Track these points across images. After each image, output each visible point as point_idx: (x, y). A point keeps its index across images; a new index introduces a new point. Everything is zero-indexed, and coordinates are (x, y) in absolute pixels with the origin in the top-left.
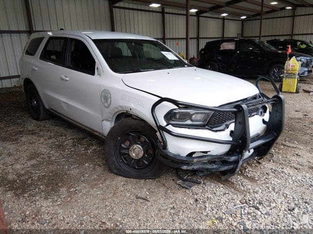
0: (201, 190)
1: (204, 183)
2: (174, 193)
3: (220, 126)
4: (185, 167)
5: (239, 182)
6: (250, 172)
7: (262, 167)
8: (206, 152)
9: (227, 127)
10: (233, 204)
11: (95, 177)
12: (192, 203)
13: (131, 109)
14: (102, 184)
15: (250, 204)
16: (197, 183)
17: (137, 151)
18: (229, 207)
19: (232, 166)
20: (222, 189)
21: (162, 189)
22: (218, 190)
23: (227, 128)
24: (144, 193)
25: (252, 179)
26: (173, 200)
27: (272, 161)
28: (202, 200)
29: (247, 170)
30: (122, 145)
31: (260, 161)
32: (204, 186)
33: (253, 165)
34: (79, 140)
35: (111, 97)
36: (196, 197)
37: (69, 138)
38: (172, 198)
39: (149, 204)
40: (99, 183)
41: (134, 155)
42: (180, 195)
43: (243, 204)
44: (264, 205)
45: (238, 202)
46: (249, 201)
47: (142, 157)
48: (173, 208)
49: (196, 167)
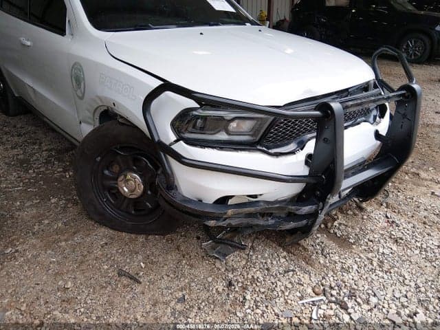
0: (244, 262)
1: (252, 247)
2: (192, 266)
3: (287, 144)
4: (212, 223)
5: (318, 247)
6: (342, 227)
7: (365, 217)
8: (255, 196)
9: (302, 146)
10: (299, 295)
11: (60, 225)
12: (220, 290)
13: (114, 104)
14: (66, 240)
15: (332, 295)
16: (239, 248)
17: (132, 185)
18: (289, 302)
19: (304, 222)
20: (282, 260)
21: (173, 257)
22: (275, 262)
23: (302, 149)
24: (136, 264)
25: (344, 242)
26: (187, 281)
27: (384, 204)
28: (240, 285)
29: (336, 223)
30: (106, 172)
31: (364, 205)
32: (251, 253)
33: (349, 212)
34: (59, 152)
35: (84, 79)
36: (231, 276)
37: (44, 149)
38: (186, 278)
39: (139, 289)
40: (62, 238)
41: (126, 190)
42: (202, 270)
43: (317, 294)
44: (359, 300)
45: (310, 290)
46: (331, 288)
47: (142, 196)
48: (182, 300)
49: (234, 222)
